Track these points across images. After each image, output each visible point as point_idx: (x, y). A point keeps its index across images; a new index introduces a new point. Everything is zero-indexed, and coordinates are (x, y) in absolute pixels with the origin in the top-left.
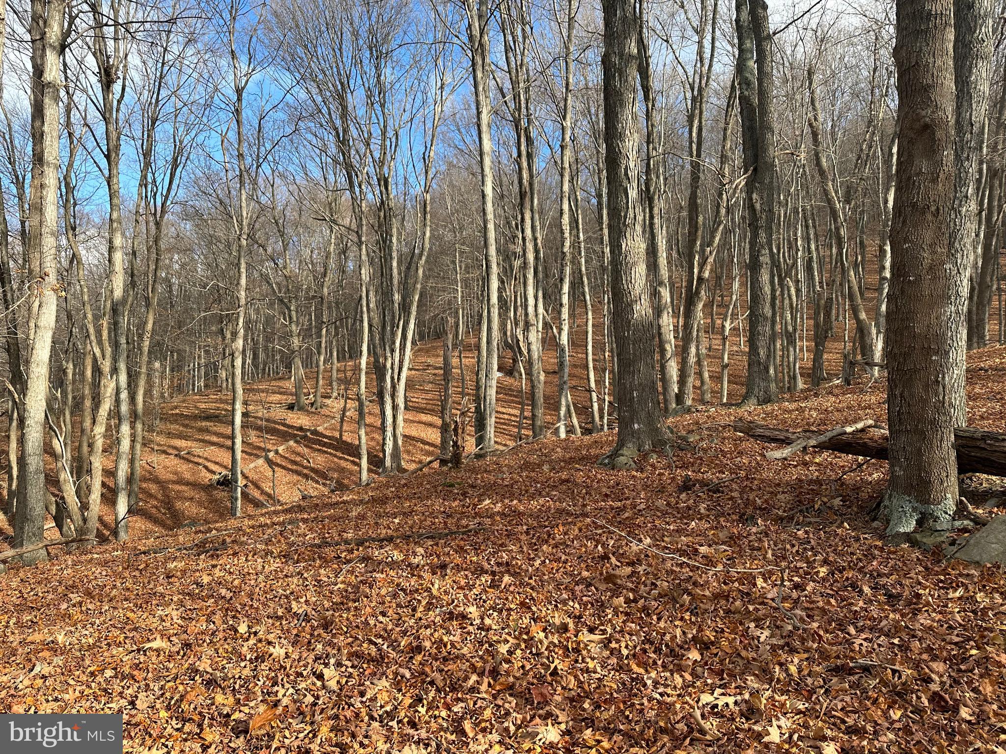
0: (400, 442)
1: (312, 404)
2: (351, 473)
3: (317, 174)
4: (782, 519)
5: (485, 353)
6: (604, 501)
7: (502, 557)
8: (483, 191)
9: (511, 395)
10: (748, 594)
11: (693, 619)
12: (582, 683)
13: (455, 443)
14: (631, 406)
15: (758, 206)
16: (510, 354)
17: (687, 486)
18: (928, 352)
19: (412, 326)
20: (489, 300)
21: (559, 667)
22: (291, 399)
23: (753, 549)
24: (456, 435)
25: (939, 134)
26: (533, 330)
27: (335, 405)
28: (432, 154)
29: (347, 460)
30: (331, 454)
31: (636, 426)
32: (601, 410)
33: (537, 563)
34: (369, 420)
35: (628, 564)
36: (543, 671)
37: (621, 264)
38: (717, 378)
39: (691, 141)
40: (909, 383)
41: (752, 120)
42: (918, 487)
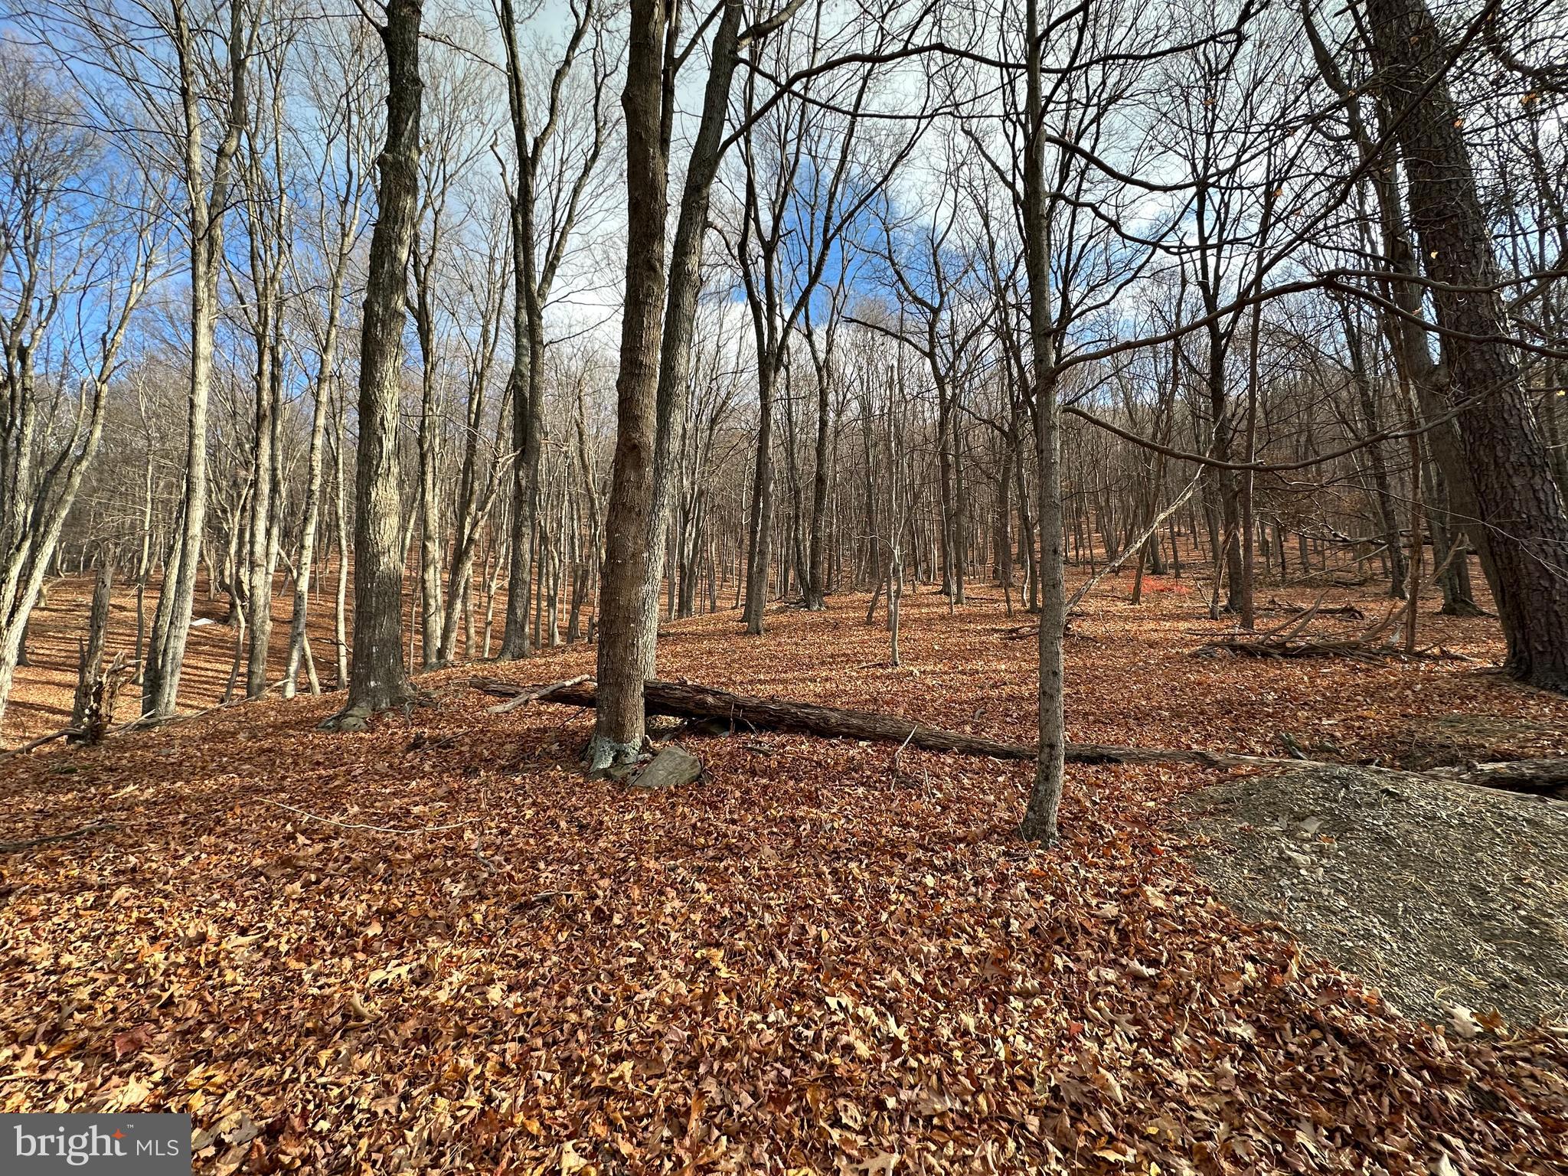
4: (503, 768)
5: (172, 595)
6: (313, 770)
7: (128, 862)
8: (191, 400)
9: (222, 648)
10: (453, 849)
11: (385, 888)
12: (209, 1004)
13: (95, 712)
14: (367, 663)
15: (523, 483)
17: (416, 744)
18: (627, 620)
19: (48, 550)
20: (186, 530)
21: (176, 994)
23: (468, 801)
24: (99, 701)
25: (643, 454)
26: (261, 571)
28: (119, 338)
31: (372, 684)
33: (184, 862)
35: (322, 840)
36: (147, 1007)
38: (481, 633)
39: (470, 411)
40: (613, 645)
41: (523, 407)
42: (616, 730)
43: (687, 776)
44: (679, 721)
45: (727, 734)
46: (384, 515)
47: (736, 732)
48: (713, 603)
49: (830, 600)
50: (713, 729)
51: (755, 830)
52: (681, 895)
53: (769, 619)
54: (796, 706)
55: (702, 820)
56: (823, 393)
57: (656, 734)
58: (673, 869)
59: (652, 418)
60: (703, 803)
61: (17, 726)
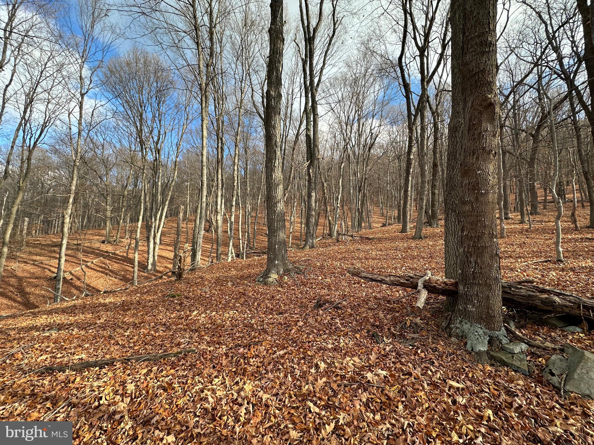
0: (156, 258)
1: (114, 241)
2: (130, 272)
3: (126, 144)
5: (198, 223)
9: (208, 240)
13: (179, 267)
14: (275, 252)
15: (311, 175)
16: (208, 224)
17: (320, 304)
19: (165, 210)
20: (201, 200)
22: (103, 238)
24: (180, 263)
26: (219, 215)
27: (126, 241)
29: (129, 266)
30: (121, 263)
31: (277, 262)
34: (140, 248)
37: (272, 184)
41: (310, 143)
46: (278, 185)
61: (160, 262)
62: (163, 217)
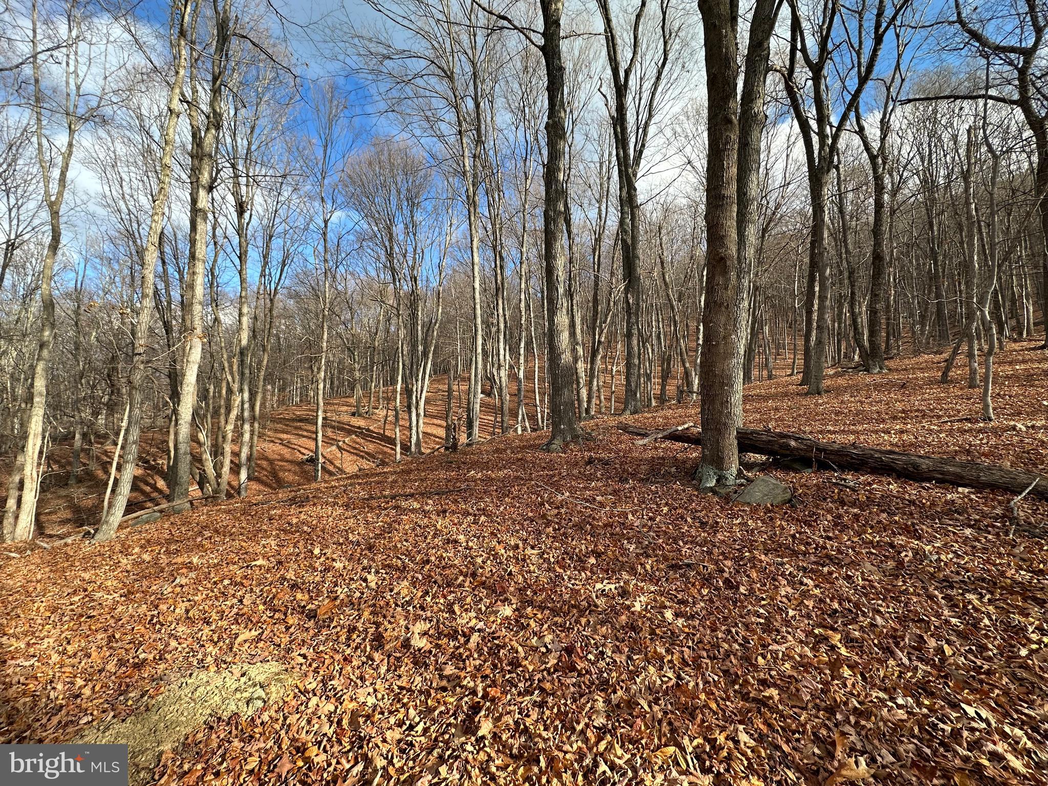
0: (421, 436)
1: (367, 413)
2: (390, 455)
3: (373, 273)
4: (643, 480)
5: (473, 383)
6: (542, 471)
7: (480, 505)
8: (473, 286)
9: (489, 408)
10: (623, 524)
11: (592, 539)
12: (526, 579)
13: (454, 437)
14: (559, 415)
15: (631, 302)
16: (489, 384)
17: (590, 461)
18: (723, 384)
19: (429, 365)
20: (476, 351)
21: (513, 570)
22: (353, 410)
23: (627, 497)
24: (455, 432)
25: (728, 263)
26: (503, 369)
27: (381, 413)
28: (444, 264)
29: (388, 447)
30: (378, 443)
31: (562, 427)
32: (542, 417)
34: (401, 423)
35: (555, 508)
36: (503, 573)
37: (554, 331)
38: (608, 399)
39: (594, 263)
40: (713, 402)
41: (628, 252)
42: (718, 462)
43: (780, 499)
44: (764, 458)
45: (810, 470)
46: (562, 331)
47: (818, 470)
48: (770, 372)
49: (891, 364)
50: (796, 466)
51: (853, 549)
52: (791, 583)
53: (827, 382)
54: (880, 452)
55: (800, 533)
56: (878, 179)
57: (749, 466)
58: (782, 564)
59: (734, 235)
60: (798, 520)
61: (426, 442)
62: (427, 377)
